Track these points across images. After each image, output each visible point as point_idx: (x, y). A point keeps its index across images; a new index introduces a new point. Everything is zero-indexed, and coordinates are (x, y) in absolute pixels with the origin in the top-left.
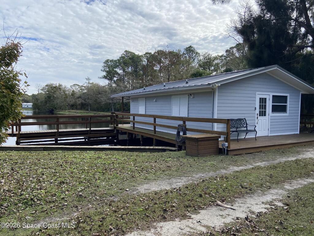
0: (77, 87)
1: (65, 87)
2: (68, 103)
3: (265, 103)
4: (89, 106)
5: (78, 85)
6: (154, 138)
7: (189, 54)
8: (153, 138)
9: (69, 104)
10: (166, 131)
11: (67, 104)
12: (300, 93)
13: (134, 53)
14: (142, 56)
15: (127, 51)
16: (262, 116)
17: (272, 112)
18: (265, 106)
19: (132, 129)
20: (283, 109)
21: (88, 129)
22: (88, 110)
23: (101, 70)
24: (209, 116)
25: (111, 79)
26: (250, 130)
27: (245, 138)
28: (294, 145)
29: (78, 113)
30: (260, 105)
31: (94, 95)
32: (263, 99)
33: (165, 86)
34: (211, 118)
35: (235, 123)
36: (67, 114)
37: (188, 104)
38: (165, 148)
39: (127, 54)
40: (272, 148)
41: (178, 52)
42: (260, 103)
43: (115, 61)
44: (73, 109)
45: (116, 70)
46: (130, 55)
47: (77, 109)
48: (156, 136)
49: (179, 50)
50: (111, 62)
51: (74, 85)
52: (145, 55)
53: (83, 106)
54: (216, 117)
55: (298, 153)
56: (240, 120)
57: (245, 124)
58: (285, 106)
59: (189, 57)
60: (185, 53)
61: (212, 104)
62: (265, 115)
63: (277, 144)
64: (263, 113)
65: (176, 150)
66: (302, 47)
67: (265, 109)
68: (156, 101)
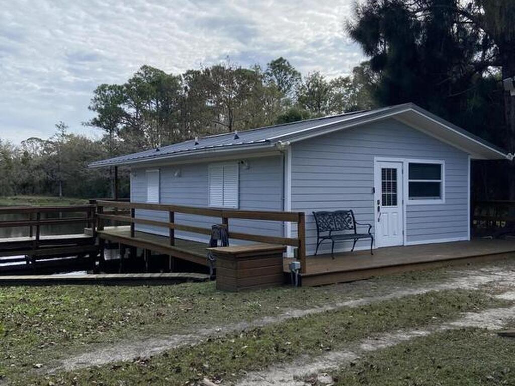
0: (38, 144)
1: (8, 145)
2: (13, 181)
3: (395, 178)
4: (60, 187)
5: (40, 140)
6: (171, 254)
7: (278, 75)
8: (169, 256)
9: (15, 183)
10: (199, 240)
11: (12, 183)
12: (467, 158)
13: (162, 72)
14: (179, 78)
15: (147, 67)
16: (389, 204)
17: (409, 196)
18: (395, 184)
19: (128, 236)
20: (433, 191)
21: (34, 238)
22: (58, 196)
23: (89, 108)
24: (275, 207)
25: (111, 127)
26: (363, 235)
27: (352, 251)
28: (446, 263)
29: (34, 201)
30: (383, 183)
31: (73, 162)
32: (389, 170)
33: (197, 144)
34: (280, 211)
35: (329, 220)
36: (10, 204)
37: (239, 181)
38: (186, 276)
39: (146, 74)
40: (397, 270)
41: (254, 70)
42: (383, 178)
43: (120, 88)
44: (24, 193)
45: (121, 106)
46: (154, 76)
47: (34, 192)
48: (174, 250)
49: (256, 66)
50: (111, 89)
51: (29, 139)
52: (186, 75)
53: (48, 187)
54: (288, 209)
55: (443, 279)
56: (342, 213)
57: (351, 223)
58: (438, 185)
59: (279, 80)
60: (270, 72)
61: (281, 181)
62: (395, 203)
63: (409, 261)
64: (390, 200)
65: (208, 278)
66: (482, 66)
67: (395, 190)
68: (179, 176)
